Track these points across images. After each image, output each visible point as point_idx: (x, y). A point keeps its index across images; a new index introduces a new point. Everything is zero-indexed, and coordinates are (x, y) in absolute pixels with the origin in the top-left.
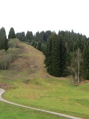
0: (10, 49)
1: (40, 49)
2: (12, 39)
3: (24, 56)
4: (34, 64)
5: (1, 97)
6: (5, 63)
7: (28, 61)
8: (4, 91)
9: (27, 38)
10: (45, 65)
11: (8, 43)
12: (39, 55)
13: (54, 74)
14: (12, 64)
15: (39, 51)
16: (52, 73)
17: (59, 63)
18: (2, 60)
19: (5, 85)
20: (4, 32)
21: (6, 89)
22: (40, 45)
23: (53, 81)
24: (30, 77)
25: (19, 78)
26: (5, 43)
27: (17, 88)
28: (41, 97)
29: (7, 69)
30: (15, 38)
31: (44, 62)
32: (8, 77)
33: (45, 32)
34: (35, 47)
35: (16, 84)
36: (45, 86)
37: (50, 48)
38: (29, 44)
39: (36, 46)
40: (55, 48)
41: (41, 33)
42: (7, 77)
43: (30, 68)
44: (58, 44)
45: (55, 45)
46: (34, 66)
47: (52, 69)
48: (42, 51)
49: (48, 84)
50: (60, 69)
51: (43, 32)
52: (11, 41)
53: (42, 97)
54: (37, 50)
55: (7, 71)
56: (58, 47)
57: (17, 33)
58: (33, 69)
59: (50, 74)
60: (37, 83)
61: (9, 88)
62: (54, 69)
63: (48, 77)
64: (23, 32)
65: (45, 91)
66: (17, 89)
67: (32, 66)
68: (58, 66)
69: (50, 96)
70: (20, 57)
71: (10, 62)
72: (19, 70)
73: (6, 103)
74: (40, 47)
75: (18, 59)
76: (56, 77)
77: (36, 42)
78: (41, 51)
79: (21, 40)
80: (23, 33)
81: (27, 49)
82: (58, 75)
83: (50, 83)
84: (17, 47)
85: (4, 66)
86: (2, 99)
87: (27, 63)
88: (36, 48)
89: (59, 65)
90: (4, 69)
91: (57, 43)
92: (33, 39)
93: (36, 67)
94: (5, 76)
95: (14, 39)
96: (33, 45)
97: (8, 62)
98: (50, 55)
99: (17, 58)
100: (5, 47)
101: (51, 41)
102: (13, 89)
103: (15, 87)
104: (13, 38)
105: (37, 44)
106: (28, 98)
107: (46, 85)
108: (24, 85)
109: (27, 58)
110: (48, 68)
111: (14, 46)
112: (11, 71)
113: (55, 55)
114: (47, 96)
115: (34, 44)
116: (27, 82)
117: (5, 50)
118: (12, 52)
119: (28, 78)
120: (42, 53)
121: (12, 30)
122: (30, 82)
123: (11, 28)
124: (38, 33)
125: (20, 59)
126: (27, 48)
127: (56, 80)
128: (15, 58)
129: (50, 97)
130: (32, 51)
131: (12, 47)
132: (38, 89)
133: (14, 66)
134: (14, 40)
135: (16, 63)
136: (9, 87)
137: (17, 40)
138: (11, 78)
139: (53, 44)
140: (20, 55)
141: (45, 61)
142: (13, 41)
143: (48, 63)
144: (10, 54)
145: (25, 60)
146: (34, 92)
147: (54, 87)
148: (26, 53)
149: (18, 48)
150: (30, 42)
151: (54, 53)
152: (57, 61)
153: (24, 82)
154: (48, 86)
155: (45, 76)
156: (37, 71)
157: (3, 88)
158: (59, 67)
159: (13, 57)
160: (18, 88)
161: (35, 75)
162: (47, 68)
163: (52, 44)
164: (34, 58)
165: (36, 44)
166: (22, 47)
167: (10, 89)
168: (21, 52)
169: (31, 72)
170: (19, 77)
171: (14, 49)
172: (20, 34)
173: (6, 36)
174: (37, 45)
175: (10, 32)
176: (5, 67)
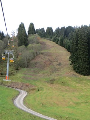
0: (30, 45)
1: (62, 45)
2: (32, 35)
3: (46, 52)
4: (57, 62)
5: (23, 103)
6: (26, 61)
7: (50, 58)
8: (26, 93)
9: (48, 33)
10: (70, 62)
11: (28, 39)
12: (62, 52)
13: (81, 72)
14: (33, 61)
15: (61, 47)
16: (79, 71)
17: (88, 59)
18: (22, 57)
19: (27, 86)
20: (23, 28)
21: (28, 92)
22: (62, 40)
23: (81, 80)
24: (54, 76)
25: (41, 77)
26: (25, 38)
27: (42, 90)
28: (75, 103)
29: (27, 66)
30: (35, 34)
31: (70, 59)
32: (29, 76)
33: (66, 27)
34: (57, 43)
35: (39, 84)
36: (74, 87)
37: (77, 42)
38: (51, 40)
39: (58, 42)
40: (83, 42)
41: (62, 29)
42: (28, 76)
43: (53, 65)
44: (86, 38)
45: (82, 39)
46: (58, 64)
47: (78, 66)
48: (65, 47)
49: (77, 85)
50: (88, 66)
51: (64, 28)
52: (31, 37)
53: (77, 103)
54: (59, 46)
55: (28, 68)
56: (86, 41)
57: (37, 30)
58: (57, 67)
59: (77, 72)
60: (64, 84)
61: (32, 90)
62: (82, 67)
63: (76, 76)
64: (42, 28)
65: (77, 94)
66: (41, 91)
67: (55, 63)
68: (86, 63)
69: (87, 102)
70: (42, 53)
71: (31, 59)
72: (42, 68)
74: (63, 43)
75: (40, 55)
76: (84, 75)
77: (57, 38)
78: (63, 47)
79: (41, 36)
80: (43, 29)
81: (48, 45)
82: (87, 73)
83: (79, 83)
84: (38, 43)
85: (24, 64)
87: (50, 60)
88: (58, 44)
89: (88, 62)
90: (24, 67)
91: (84, 37)
92: (55, 35)
93: (60, 64)
94: (26, 76)
95: (34, 34)
96: (54, 41)
97: (29, 60)
98: (76, 50)
99: (38, 55)
100: (25, 43)
101: (77, 35)
102: (37, 91)
103: (38, 88)
104: (33, 34)
105: (59, 39)
106: (58, 105)
107: (74, 86)
108: (49, 86)
109: (49, 55)
110: (74, 66)
111: (34, 42)
112: (32, 70)
113: (82, 51)
114: (82, 103)
116: (52, 81)
117: (25, 46)
118: (32, 48)
119: (53, 77)
120: (65, 49)
121: (32, 26)
122: (55, 82)
123: (31, 23)
124: (58, 29)
126: (48, 44)
127: (85, 79)
128: (36, 55)
129: (87, 104)
130: (53, 47)
131: (32, 43)
132: (66, 91)
133: (36, 63)
134: (35, 36)
135: (37, 60)
136: (31, 88)
137: (37, 35)
138: (32, 77)
139: (80, 38)
140: (42, 52)
141: (71, 58)
142: (33, 36)
143: (74, 60)
144: (31, 51)
145: (47, 57)
146: (63, 96)
147: (85, 89)
148: (47, 50)
150: (51, 38)
151: (81, 48)
152: (85, 57)
153: (48, 82)
154: (78, 88)
155: (72, 75)
156: (62, 69)
157: (24, 90)
158: (88, 64)
159: (34, 53)
160: (42, 89)
161: (60, 73)
162: (72, 66)
163: (79, 38)
164: (56, 54)
165: (58, 39)
166: (43, 44)
168: (42, 49)
169: (55, 70)
170: (42, 76)
171: (34, 45)
172: (40, 30)
173: (25, 32)
174: (59, 41)
175: (29, 28)
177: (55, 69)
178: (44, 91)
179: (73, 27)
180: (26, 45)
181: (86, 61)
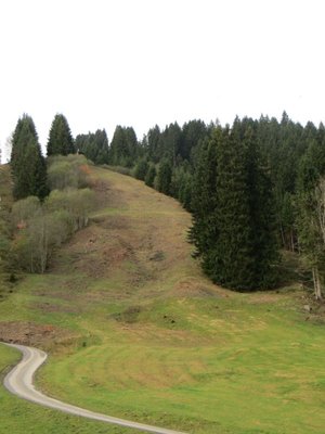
0: (55, 194)
1: (168, 188)
2: (60, 157)
3: (110, 217)
4: (151, 248)
5: (33, 384)
6: (41, 249)
7: (125, 237)
8: (43, 356)
9: (120, 150)
10: (193, 249)
11: (48, 171)
12: (166, 213)
13: (229, 280)
14: (67, 251)
15: (164, 197)
16: (221, 278)
17: (251, 238)
18: (28, 235)
19: (45, 333)
20: (30, 134)
21: (49, 351)
22: (167, 173)
23: (229, 307)
24: (140, 298)
25: (95, 302)
26: (37, 172)
27: (95, 343)
28: (194, 377)
29: (48, 268)
30: (74, 152)
31: (190, 237)
32: (55, 300)
33: (181, 125)
34: (150, 184)
35: (86, 327)
36: (201, 329)
37: (212, 181)
38: (127, 174)
39: (152, 179)
40: (232, 181)
41: (167, 130)
42: (50, 300)
43: (137, 261)
44: (241, 166)
45: (229, 170)
46: (152, 255)
47: (220, 262)
48: (176, 198)
49: (214, 322)
50: (253, 260)
51: (174, 127)
52: (59, 165)
53: (200, 378)
54: (157, 194)
55: (50, 275)
56: (243, 177)
57: (79, 137)
58: (149, 266)
59: (215, 282)
60: (171, 321)
61: (63, 344)
62: (232, 262)
63: (209, 293)
64: (98, 132)
65: (207, 351)
66: (93, 347)
67: (142, 255)
68: (245, 250)
69: (231, 374)
70: (97, 221)
71: (58, 244)
72: (97, 271)
73: (54, 413)
74: (170, 181)
75: (90, 228)
76: (241, 290)
77: (151, 164)
78: (172, 196)
79: (94, 160)
80: (101, 135)
81: (119, 191)
82: (248, 284)
83: (220, 317)
84: (83, 185)
85: (37, 259)
86: (39, 394)
87: (124, 244)
88: (151, 186)
89: (250, 246)
90: (37, 272)
91: (236, 162)
92: (142, 156)
93: (159, 257)
94: (44, 299)
95: (71, 156)
96: (140, 176)
97: (52, 245)
98: (211, 207)
99: (84, 227)
100: (38, 187)
101: (211, 156)
102: (79, 349)
103: (84, 337)
104: (65, 154)
105: (158, 171)
106: (141, 384)
107: (204, 326)
108: (121, 330)
109: (121, 225)
110: (207, 261)
111: (69, 183)
112: (64, 278)
113: (232, 209)
114: (217, 375)
115: (145, 173)
116: (131, 316)
117: (36, 198)
118: (63, 204)
119: (134, 301)
120: (178, 203)
121: (60, 125)
122: (140, 316)
123: (57, 117)
124: (154, 133)
125: (95, 229)
126: (119, 187)
127: (243, 303)
128: (76, 227)
129: (233, 377)
130: (137, 196)
131: (62, 188)
132: (176, 343)
133: (76, 257)
134: (71, 161)
135: (81, 245)
136: (60, 340)
137: (79, 159)
138: (66, 304)
139: (222, 167)
140: (97, 215)
141: (195, 234)
142: (66, 163)
143: (205, 239)
144: (59, 214)
145: (114, 232)
146: (163, 358)
147: (237, 334)
148: (116, 208)
149: (87, 190)
150: (130, 165)
151: (227, 199)
152: (241, 230)
153: (117, 317)
154: (214, 331)
155: (197, 292)
156: (165, 274)
157: (37, 346)
158: (250, 254)
159: (68, 222)
160: (97, 341)
161: (158, 287)
162: (201, 260)
163: (218, 167)
164: (147, 222)
165: (154, 170)
166: (101, 187)
167: (65, 350)
168: (97, 206)
169: (142, 277)
170: (97, 300)
171: (71, 193)
172: (91, 137)
173: (39, 147)
174: (155, 175)
175: (52, 132)
176: (43, 263)
177: (143, 274)
178: (103, 347)
179: (207, 123)
180: (43, 193)
181: (243, 244)
